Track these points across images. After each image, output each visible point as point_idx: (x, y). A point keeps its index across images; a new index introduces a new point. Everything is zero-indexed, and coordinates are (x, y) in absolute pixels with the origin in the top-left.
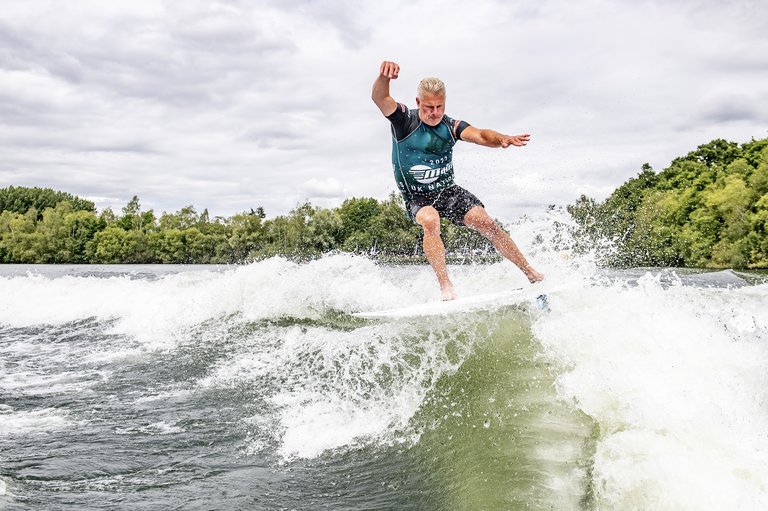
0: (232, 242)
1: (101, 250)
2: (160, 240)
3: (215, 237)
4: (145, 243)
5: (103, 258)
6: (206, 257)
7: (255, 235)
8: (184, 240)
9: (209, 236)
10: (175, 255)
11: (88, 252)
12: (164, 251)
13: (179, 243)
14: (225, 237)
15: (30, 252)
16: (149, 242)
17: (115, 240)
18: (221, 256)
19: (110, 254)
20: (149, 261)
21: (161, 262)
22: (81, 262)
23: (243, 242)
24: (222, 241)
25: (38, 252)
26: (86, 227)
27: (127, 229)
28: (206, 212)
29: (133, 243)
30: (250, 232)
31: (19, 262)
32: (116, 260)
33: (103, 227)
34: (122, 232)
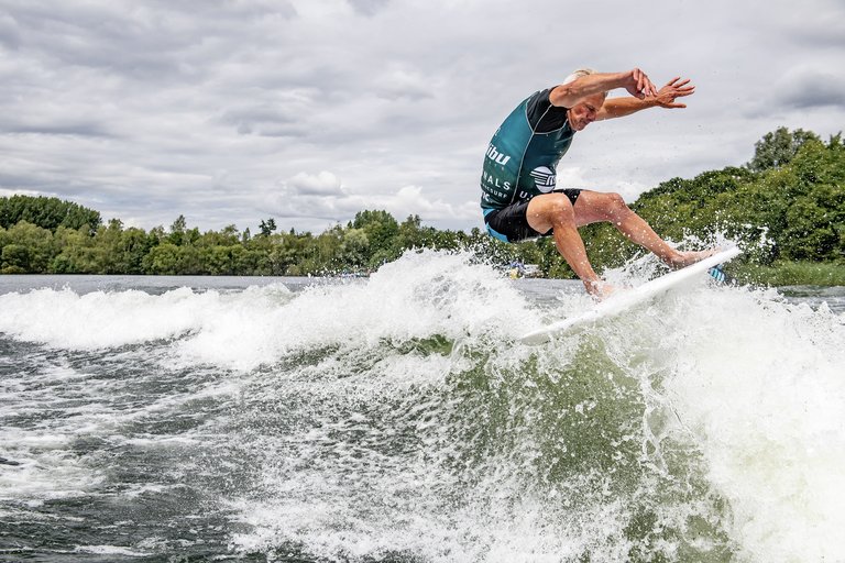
0: (273, 256)
1: (158, 263)
2: (209, 255)
3: (257, 252)
4: (196, 257)
5: (160, 270)
6: (250, 270)
7: (293, 251)
8: (230, 255)
9: (251, 252)
10: (222, 268)
11: (144, 265)
12: (213, 264)
13: (226, 258)
14: (265, 252)
15: (93, 264)
16: (200, 257)
17: (170, 254)
18: (263, 269)
19: (166, 267)
20: (200, 273)
21: (209, 274)
22: (138, 273)
23: (282, 257)
24: (262, 256)
25: (100, 264)
26: (141, 243)
27: (178, 245)
28: (248, 231)
29: (187, 257)
30: (288, 248)
31: (82, 273)
32: (172, 272)
33: (157, 243)
34: (175, 248)
